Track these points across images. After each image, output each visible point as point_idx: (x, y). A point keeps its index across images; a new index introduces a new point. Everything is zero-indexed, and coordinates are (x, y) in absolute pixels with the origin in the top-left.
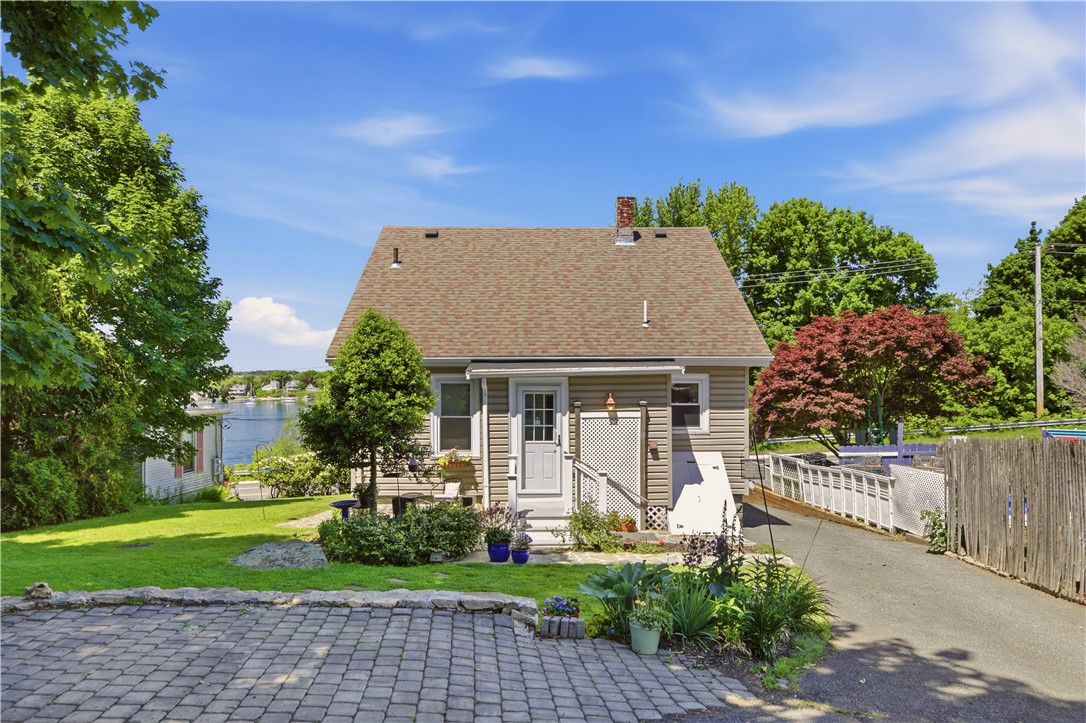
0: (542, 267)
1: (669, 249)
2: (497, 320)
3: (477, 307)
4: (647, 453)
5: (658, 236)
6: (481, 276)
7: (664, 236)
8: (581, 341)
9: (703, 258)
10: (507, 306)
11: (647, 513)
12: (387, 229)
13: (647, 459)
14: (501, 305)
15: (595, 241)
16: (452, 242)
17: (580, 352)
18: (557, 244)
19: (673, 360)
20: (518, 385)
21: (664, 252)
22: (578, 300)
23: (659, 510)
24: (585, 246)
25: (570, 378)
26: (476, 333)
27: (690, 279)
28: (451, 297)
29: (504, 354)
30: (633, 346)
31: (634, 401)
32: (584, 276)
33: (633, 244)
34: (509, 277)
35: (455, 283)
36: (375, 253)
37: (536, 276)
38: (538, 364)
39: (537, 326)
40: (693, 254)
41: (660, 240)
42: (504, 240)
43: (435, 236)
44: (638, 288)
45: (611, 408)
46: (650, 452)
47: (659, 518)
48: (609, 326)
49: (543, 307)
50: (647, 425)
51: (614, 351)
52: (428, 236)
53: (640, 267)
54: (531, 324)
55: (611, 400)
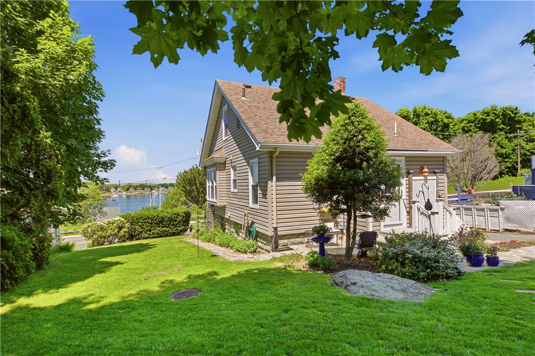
9: (380, 109)
25: (406, 157)
30: (404, 144)
40: (374, 108)
43: (250, 87)
45: (426, 174)
50: (438, 183)
51: (400, 146)
52: (247, 87)
55: (426, 170)
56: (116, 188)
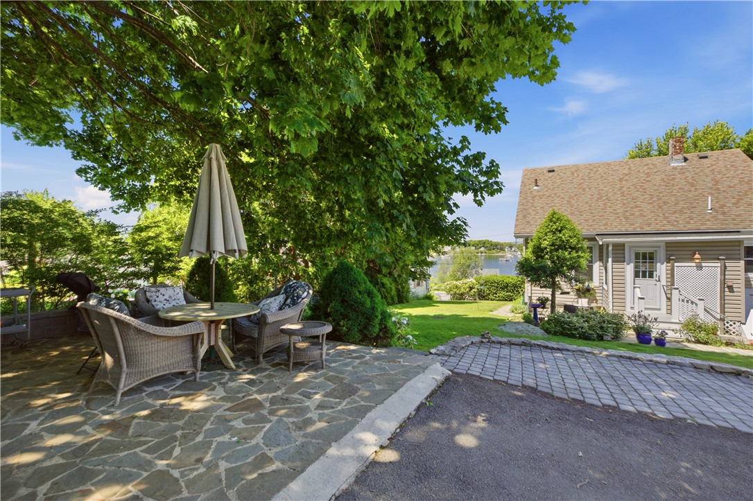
0: (624, 182)
1: (712, 165)
2: (605, 212)
3: (590, 206)
4: (724, 288)
5: (701, 158)
6: (587, 189)
7: (706, 157)
8: (665, 222)
9: (742, 168)
10: (609, 204)
11: (725, 325)
12: (526, 170)
13: (724, 292)
14: (605, 204)
15: (655, 164)
16: (564, 173)
17: (666, 228)
18: (630, 169)
19: (739, 232)
20: (630, 247)
21: (709, 167)
22: (655, 199)
23: (734, 323)
24: (649, 168)
25: (666, 243)
26: (594, 220)
27: (736, 181)
28: (573, 201)
29: (615, 231)
30: (706, 224)
31: (716, 257)
32: (655, 185)
33: (684, 164)
34: (605, 189)
35: (573, 194)
36: (522, 182)
37: (621, 187)
38: (641, 236)
39: (632, 215)
40: (732, 166)
41: (703, 160)
42: (595, 169)
43: (553, 171)
44: (696, 189)
45: (697, 261)
46: (726, 287)
47: (734, 328)
48: (681, 212)
49: (632, 205)
50: (725, 271)
51: (692, 227)
52: (549, 171)
53: (693, 177)
54: (628, 214)
55: (697, 256)
56: (511, 247)
